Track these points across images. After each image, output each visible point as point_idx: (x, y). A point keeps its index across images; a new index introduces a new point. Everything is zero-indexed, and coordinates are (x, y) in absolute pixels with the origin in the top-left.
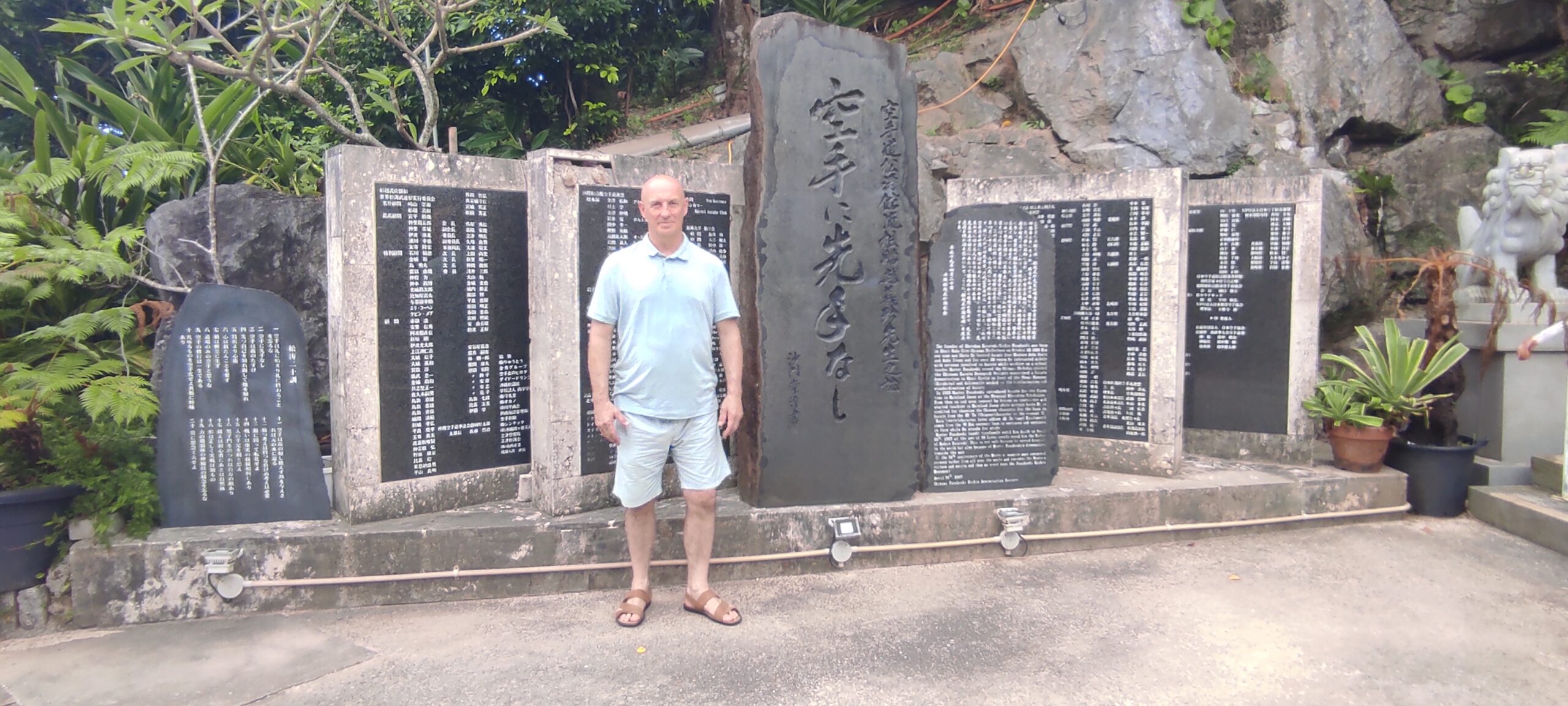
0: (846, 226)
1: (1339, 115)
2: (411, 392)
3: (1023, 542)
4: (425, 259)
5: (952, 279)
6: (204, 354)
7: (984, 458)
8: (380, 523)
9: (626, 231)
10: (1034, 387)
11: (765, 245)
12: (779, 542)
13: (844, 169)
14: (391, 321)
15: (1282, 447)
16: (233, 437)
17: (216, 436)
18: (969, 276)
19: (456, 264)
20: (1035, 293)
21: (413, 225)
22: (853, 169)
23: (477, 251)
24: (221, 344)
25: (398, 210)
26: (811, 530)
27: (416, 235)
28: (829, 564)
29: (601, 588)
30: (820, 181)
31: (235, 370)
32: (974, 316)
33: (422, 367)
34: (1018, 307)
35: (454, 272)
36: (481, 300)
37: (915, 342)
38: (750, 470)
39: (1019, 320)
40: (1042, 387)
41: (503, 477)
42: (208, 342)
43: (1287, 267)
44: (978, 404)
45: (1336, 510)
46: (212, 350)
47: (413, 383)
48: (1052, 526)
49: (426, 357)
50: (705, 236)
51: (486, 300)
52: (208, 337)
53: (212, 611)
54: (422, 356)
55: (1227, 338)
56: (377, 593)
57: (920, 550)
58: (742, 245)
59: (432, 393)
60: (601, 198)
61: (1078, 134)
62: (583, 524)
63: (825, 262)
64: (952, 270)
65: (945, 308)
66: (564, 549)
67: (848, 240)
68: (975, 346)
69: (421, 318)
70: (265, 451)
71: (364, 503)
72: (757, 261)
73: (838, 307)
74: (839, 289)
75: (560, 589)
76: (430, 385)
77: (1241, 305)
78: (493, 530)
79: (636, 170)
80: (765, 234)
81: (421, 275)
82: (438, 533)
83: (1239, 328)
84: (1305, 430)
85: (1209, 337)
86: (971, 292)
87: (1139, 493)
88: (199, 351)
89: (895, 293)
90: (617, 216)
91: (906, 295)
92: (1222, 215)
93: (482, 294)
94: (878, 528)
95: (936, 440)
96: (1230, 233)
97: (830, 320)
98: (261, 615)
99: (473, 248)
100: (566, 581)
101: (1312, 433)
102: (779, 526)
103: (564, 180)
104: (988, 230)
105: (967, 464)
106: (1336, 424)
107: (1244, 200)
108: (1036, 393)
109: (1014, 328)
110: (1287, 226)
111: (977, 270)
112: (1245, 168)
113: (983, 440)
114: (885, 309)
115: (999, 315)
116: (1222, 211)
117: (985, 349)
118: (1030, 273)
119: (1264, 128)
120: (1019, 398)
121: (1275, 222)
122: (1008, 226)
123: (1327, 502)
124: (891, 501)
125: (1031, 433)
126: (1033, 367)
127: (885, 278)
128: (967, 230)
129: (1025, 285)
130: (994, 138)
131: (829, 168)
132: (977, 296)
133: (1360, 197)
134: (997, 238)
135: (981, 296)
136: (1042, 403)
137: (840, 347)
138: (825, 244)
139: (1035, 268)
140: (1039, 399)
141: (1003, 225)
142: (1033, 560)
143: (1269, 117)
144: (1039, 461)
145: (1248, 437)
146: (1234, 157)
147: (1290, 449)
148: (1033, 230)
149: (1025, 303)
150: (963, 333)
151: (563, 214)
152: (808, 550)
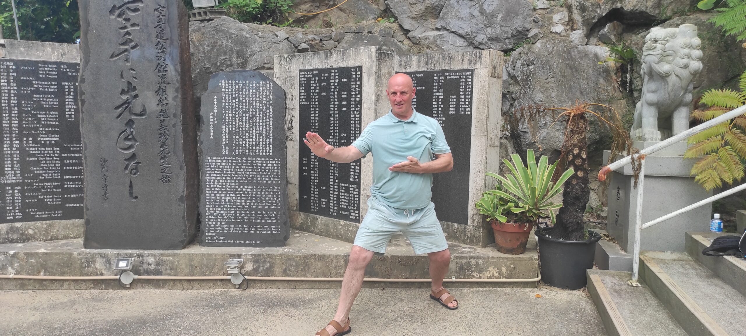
0: (134, 82)
1: (603, 7)
3: (245, 280)
5: (215, 117)
7: (240, 228)
9: (15, 85)
10: (271, 185)
11: (84, 94)
12: (90, 269)
13: (133, 48)
15: (464, 232)
18: (227, 115)
20: (271, 127)
22: (137, 48)
26: (110, 263)
28: (118, 284)
30: (117, 56)
32: (230, 139)
34: (260, 135)
37: (181, 154)
39: (261, 143)
40: (276, 185)
43: (469, 113)
44: (234, 193)
45: (480, 277)
48: (269, 272)
57: (181, 280)
61: (416, 25)
63: (124, 105)
64: (216, 111)
65: (211, 134)
67: (136, 91)
68: (232, 158)
72: (80, 103)
73: (132, 132)
74: (132, 121)
79: (22, 49)
80: (84, 87)
84: (478, 222)
86: (229, 125)
87: (329, 255)
89: (166, 125)
90: (8, 75)
92: (435, 78)
94: (153, 266)
95: (207, 214)
96: (438, 89)
101: (481, 225)
102: (90, 261)
104: (239, 87)
105: (228, 231)
106: (488, 220)
107: (446, 67)
108: (273, 189)
109: (258, 148)
110: (469, 85)
111: (232, 111)
112: (525, 45)
113: (238, 216)
114: (161, 134)
115: (247, 140)
116: (435, 75)
117: (238, 160)
118: (268, 114)
119: (543, 18)
120: (261, 192)
121: (463, 82)
122: (253, 84)
123: (472, 272)
124: (168, 250)
125: (270, 213)
126: (271, 172)
127: (160, 115)
128: (225, 86)
129: (264, 121)
130: (360, 29)
131: (123, 47)
132: (232, 128)
133: (618, 65)
134: (246, 92)
135: (235, 128)
136: (277, 195)
137: (133, 156)
138: (121, 94)
139: (271, 110)
140: (275, 192)
141: (249, 84)
142: (250, 292)
143: (548, 10)
144: (275, 231)
145: (447, 225)
146: (519, 38)
147: (469, 235)
148: (270, 87)
149: (265, 133)
150: (224, 150)
152: (109, 275)
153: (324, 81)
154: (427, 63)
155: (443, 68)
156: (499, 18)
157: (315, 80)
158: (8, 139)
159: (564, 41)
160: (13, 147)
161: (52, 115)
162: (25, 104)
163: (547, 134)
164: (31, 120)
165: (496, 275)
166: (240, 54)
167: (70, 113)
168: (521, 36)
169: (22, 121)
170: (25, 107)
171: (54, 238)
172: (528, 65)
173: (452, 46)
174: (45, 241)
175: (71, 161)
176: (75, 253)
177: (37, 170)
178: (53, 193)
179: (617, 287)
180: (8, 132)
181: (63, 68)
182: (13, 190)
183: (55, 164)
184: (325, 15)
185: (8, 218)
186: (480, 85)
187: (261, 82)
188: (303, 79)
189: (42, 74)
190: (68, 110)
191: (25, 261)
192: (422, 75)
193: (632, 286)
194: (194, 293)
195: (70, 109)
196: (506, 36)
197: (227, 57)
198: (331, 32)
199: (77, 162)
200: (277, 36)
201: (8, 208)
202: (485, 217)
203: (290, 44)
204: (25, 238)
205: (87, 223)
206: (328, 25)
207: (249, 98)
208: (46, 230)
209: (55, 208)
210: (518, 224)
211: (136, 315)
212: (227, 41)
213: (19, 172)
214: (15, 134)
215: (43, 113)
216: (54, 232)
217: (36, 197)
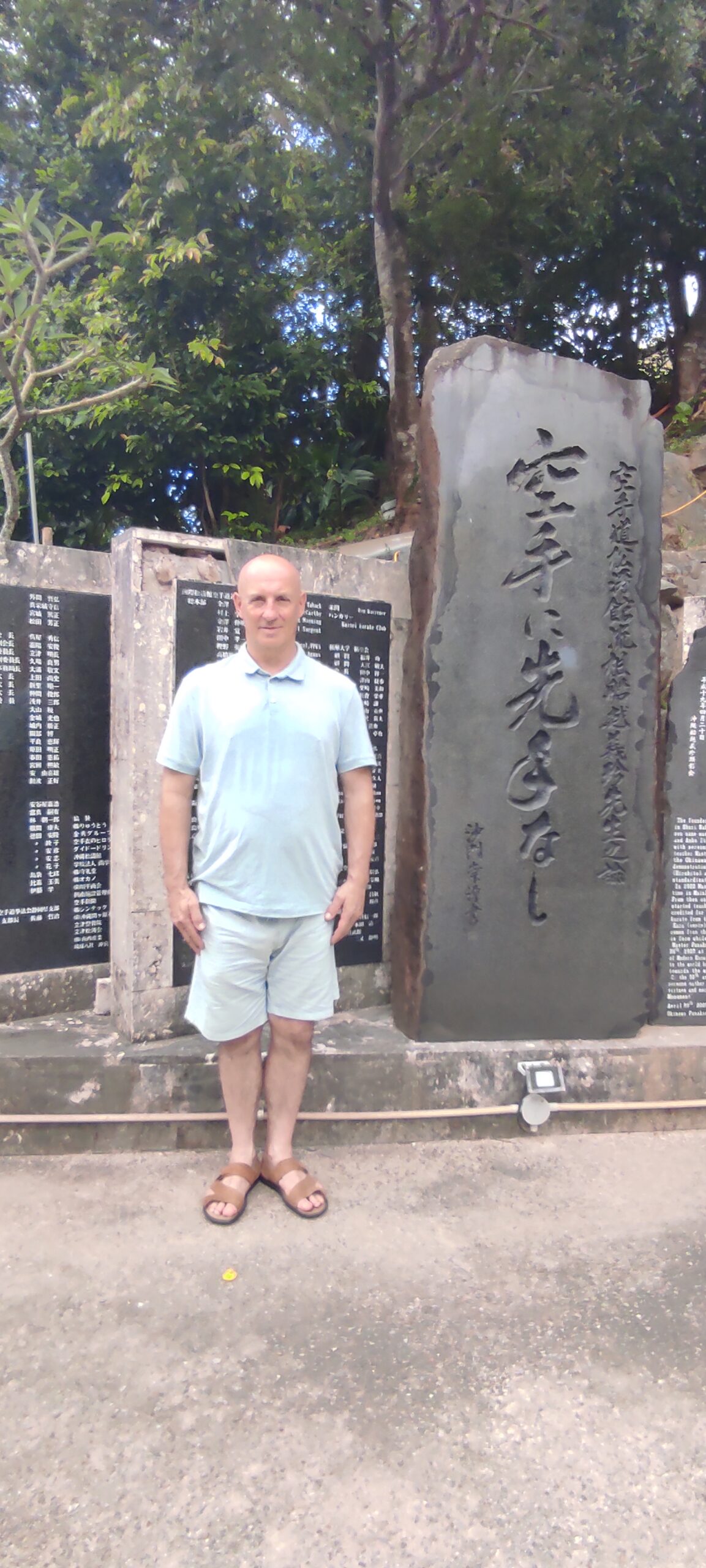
0: (554, 644)
5: (702, 725)
11: (437, 669)
13: (554, 562)
19: (15, 691)
22: (567, 561)
23: (44, 673)
26: (492, 1077)
28: (517, 1126)
29: (192, 1148)
30: (519, 579)
35: (12, 702)
36: (49, 742)
37: (650, 813)
38: (408, 987)
41: (78, 979)
50: (355, 659)
51: (56, 742)
57: (648, 1111)
58: (405, 671)
60: (208, 600)
62: (169, 1057)
65: (691, 766)
66: (144, 1091)
67: (558, 664)
72: (426, 691)
73: (540, 761)
74: (543, 734)
78: (46, 1060)
89: (621, 742)
90: (231, 626)
91: (639, 746)
93: (50, 733)
94: (588, 1078)
95: (672, 951)
97: (528, 778)
99: (39, 670)
102: (445, 1072)
103: (157, 574)
114: (607, 765)
127: (609, 721)
131: (534, 560)
137: (542, 819)
138: (524, 670)
151: (153, 621)
152: (487, 1106)
181: (333, 611)
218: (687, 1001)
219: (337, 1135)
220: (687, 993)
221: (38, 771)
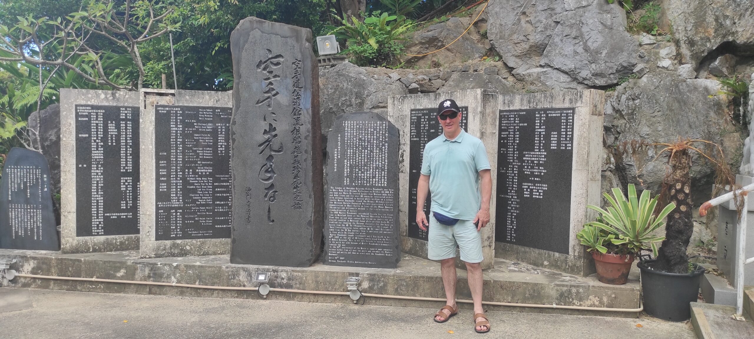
0: (275, 124)
2: (92, 197)
3: (362, 297)
4: (99, 138)
5: (339, 152)
6: (14, 177)
7: (357, 250)
8: (75, 254)
9: (181, 126)
10: (385, 212)
11: (235, 134)
12: (235, 281)
13: (274, 95)
14: (83, 166)
15: (566, 261)
16: (24, 213)
17: (18, 211)
18: (349, 151)
19: (115, 140)
20: (386, 161)
21: (94, 123)
22: (278, 95)
23: (126, 135)
24: (20, 173)
25: (86, 116)
26: (251, 277)
27: (95, 127)
28: (257, 295)
29: (154, 294)
30: (262, 102)
31: (25, 184)
32: (351, 172)
33: (97, 186)
34: (377, 168)
35: (114, 144)
36: (128, 157)
39: (377, 175)
40: (390, 212)
42: (16, 172)
43: (570, 148)
44: (353, 220)
45: (580, 305)
46: (17, 175)
47: (93, 193)
48: (382, 290)
49: (99, 182)
50: (227, 128)
51: (131, 157)
52: (16, 170)
53: (6, 285)
54: (97, 181)
55: (538, 192)
56: (64, 285)
57: (308, 294)
59: (102, 198)
60: (167, 111)
63: (265, 142)
64: (339, 147)
65: (335, 167)
66: (139, 274)
67: (276, 131)
68: (352, 189)
69: (97, 165)
70: (35, 220)
71: (68, 245)
73: (271, 166)
74: (271, 156)
75: (136, 292)
76: (101, 195)
77: (546, 171)
78: (110, 262)
79: (187, 97)
80: (235, 128)
81: (97, 145)
82: (88, 261)
83: (544, 185)
84: (579, 252)
85: (529, 190)
86: (350, 159)
88: (13, 176)
89: (299, 159)
90: (176, 119)
91: (305, 160)
92: (537, 115)
93: (129, 155)
94: (285, 280)
95: (330, 237)
96: (540, 126)
98: (21, 288)
99: (124, 133)
100: (140, 288)
101: (582, 255)
102: (235, 274)
103: (150, 103)
104: (359, 126)
105: (347, 252)
106: (589, 250)
107: (547, 106)
108: (387, 216)
109: (374, 180)
110: (570, 122)
111: (353, 147)
112: (630, 80)
113: (356, 240)
114: (294, 167)
115: (365, 172)
116: (537, 113)
117: (357, 190)
118: (384, 150)
119: (649, 53)
120: (376, 218)
121: (564, 119)
122: (371, 124)
123: (573, 299)
124: (298, 267)
125: (383, 238)
126: (385, 201)
127: (294, 152)
128: (348, 126)
129: (380, 156)
130: (466, 68)
131: (267, 95)
132: (353, 162)
133: (731, 98)
134: (365, 130)
135: (355, 162)
136: (390, 222)
137: (272, 186)
138: (264, 134)
139: (387, 147)
140: (389, 219)
141: (368, 124)
142: (366, 307)
143: (654, 45)
144: (388, 254)
145: (548, 254)
146: (624, 73)
147: (570, 264)
148: (386, 126)
149: (380, 166)
150: (345, 181)
151: (147, 119)
152: (249, 287)
153: (433, 120)
154: (529, 102)
155: (545, 107)
156: (603, 55)
157: (424, 118)
158: (174, 170)
159: (672, 75)
160: (178, 177)
161: (208, 150)
162: (188, 142)
163: (654, 167)
164: (192, 155)
165: (597, 303)
166: (358, 95)
167: (221, 149)
168: (626, 71)
169: (185, 155)
170: (187, 144)
171: (206, 254)
172: (633, 99)
173: (556, 82)
174: (199, 255)
175: (221, 189)
176: (224, 267)
177: (195, 197)
178: (206, 216)
179: (720, 320)
180: (174, 165)
181: (218, 112)
182: (176, 212)
183: (208, 191)
184: (434, 55)
185: (172, 236)
186: (580, 122)
187: (378, 122)
188: (413, 118)
189: (201, 117)
190: (220, 146)
191: (185, 272)
192: (525, 113)
193: (735, 319)
194: (319, 305)
195: (221, 145)
196: (611, 71)
197: (348, 98)
198: (439, 71)
199: (225, 190)
200: (390, 77)
201: (172, 227)
202: (586, 247)
203: (402, 84)
204: (184, 253)
205: (234, 241)
206: (437, 65)
207: (368, 135)
208: (199, 247)
209: (206, 228)
210: (619, 255)
211: (274, 320)
212: (348, 84)
213: (181, 198)
214: (180, 166)
215: (201, 149)
216: (206, 248)
217: (193, 219)
218: (336, 256)
219: (200, 293)
220: (336, 253)
221: (124, 168)
